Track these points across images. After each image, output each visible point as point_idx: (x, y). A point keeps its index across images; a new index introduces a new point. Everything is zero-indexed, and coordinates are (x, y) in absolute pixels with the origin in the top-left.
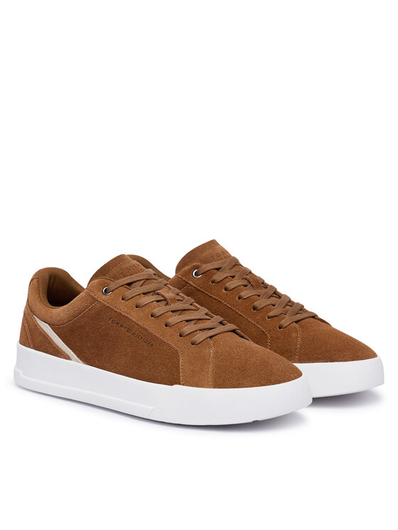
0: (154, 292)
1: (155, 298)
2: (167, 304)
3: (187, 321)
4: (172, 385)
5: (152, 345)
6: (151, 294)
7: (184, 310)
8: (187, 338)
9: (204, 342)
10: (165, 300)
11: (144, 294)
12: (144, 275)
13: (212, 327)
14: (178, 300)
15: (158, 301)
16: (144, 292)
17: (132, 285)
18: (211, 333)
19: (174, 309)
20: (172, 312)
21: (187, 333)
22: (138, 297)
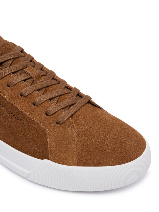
0: (21, 71)
1: (22, 77)
2: (33, 83)
3: (50, 99)
4: (43, 159)
5: (23, 122)
6: (20, 72)
7: (48, 87)
8: (52, 117)
9: (67, 122)
10: (31, 78)
11: (13, 73)
12: (12, 54)
13: (73, 103)
14: (42, 76)
15: (25, 80)
16: (13, 71)
17: (4, 64)
18: (72, 110)
19: (40, 87)
20: (37, 90)
21: (52, 113)
22: (8, 76)
